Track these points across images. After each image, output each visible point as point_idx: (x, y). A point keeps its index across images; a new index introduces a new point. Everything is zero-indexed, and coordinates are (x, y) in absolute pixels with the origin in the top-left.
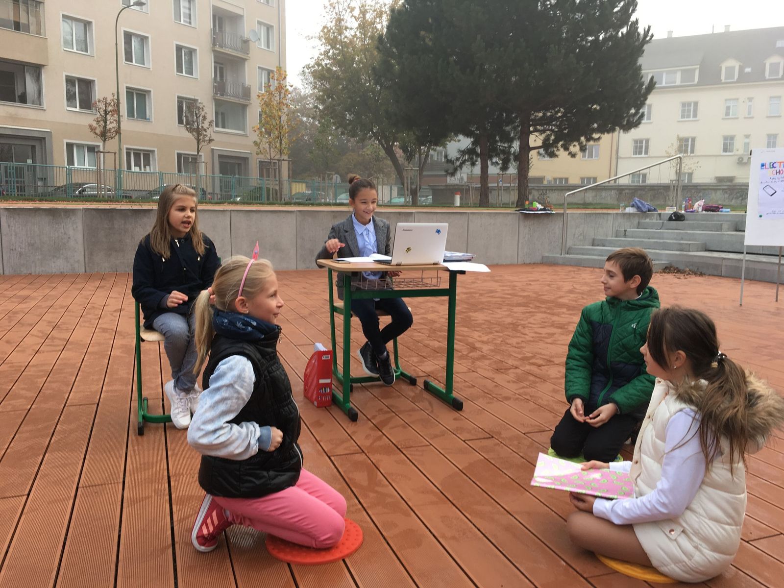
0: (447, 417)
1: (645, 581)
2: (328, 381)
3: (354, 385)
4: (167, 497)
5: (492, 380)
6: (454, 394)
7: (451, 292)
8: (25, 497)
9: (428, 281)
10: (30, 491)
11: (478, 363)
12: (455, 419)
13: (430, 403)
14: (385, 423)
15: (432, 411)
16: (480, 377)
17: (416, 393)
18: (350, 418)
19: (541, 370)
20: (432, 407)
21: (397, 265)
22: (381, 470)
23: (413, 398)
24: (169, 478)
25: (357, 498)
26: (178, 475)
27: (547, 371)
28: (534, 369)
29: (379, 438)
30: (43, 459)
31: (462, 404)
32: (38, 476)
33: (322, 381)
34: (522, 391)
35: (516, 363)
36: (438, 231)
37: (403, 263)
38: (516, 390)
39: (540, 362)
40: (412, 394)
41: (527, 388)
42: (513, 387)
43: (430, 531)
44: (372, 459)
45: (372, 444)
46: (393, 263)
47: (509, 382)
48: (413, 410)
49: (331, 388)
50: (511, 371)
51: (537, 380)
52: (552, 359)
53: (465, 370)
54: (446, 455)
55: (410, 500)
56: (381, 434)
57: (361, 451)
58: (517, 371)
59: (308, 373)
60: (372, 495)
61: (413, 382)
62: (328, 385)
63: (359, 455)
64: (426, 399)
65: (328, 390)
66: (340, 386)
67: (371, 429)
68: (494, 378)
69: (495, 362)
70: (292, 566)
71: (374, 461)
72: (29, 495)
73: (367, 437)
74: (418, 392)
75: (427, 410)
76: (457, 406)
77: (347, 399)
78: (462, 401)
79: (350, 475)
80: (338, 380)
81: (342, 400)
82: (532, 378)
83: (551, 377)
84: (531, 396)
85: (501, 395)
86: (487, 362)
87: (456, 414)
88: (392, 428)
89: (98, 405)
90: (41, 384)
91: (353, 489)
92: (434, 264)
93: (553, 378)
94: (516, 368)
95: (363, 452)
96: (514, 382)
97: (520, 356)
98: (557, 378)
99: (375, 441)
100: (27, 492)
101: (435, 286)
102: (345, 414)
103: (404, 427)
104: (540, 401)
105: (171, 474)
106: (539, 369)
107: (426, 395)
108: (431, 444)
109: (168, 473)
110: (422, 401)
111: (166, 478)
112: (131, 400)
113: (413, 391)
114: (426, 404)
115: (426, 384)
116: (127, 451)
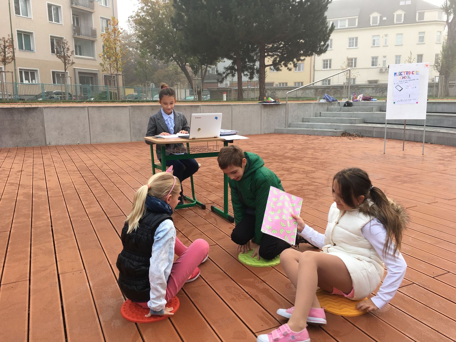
6: (229, 213)
9: (212, 148)
13: (215, 219)
14: (189, 232)
15: (217, 224)
17: (207, 214)
20: (216, 222)
21: (193, 139)
23: (205, 216)
24: (58, 275)
29: (186, 242)
36: (216, 118)
37: (196, 137)
40: (204, 214)
43: (219, 296)
46: (190, 138)
48: (206, 224)
54: (226, 250)
55: (207, 278)
56: (187, 239)
61: (203, 207)
64: (213, 217)
67: (181, 237)
74: (208, 213)
75: (214, 223)
76: (231, 220)
87: (230, 225)
88: (193, 236)
89: (10, 231)
92: (215, 137)
101: (216, 150)
103: (201, 235)
107: (213, 215)
108: (217, 244)
109: (58, 272)
110: (211, 219)
111: (57, 275)
112: (31, 227)
113: (205, 212)
114: (213, 220)
115: (212, 208)
116: (30, 259)
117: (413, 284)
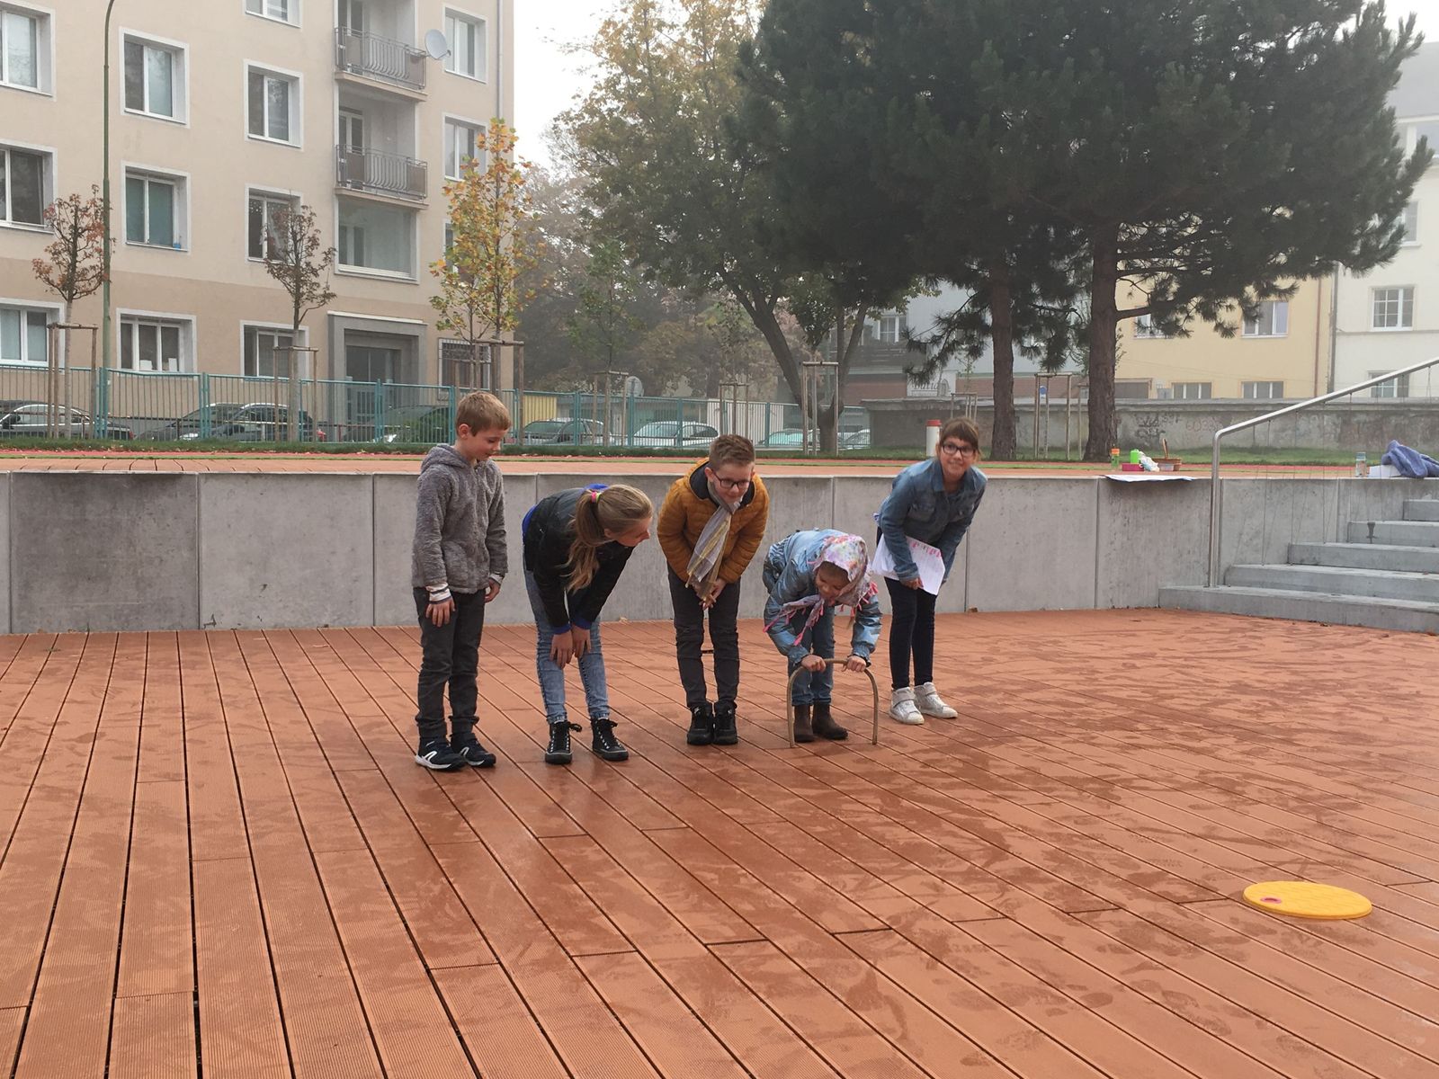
5: (1056, 942)
11: (1015, 893)
12: (967, 1061)
13: (897, 1011)
15: (904, 1037)
16: (1024, 934)
17: (857, 982)
19: (1184, 915)
20: (903, 1024)
23: (852, 993)
27: (1202, 918)
28: (1165, 910)
34: (1138, 976)
35: (1118, 895)
38: (1123, 973)
39: (1180, 891)
40: (847, 984)
41: (1151, 968)
42: (1114, 964)
47: (1101, 949)
48: (850, 1032)
50: (1105, 916)
51: (1178, 944)
52: (1211, 883)
53: (983, 911)
58: (1122, 916)
64: (886, 997)
68: (1061, 939)
69: (1060, 889)
74: (862, 976)
75: (891, 1031)
82: (1161, 938)
83: (1215, 935)
84: (1164, 993)
85: (1082, 988)
86: (1039, 890)
89: (28, 1010)
93: (1218, 941)
94: (1119, 907)
96: (1115, 950)
97: (1124, 874)
98: (1228, 940)
104: (1190, 1008)
106: (1179, 912)
110: (877, 1008)
112: (114, 996)
114: (887, 1014)
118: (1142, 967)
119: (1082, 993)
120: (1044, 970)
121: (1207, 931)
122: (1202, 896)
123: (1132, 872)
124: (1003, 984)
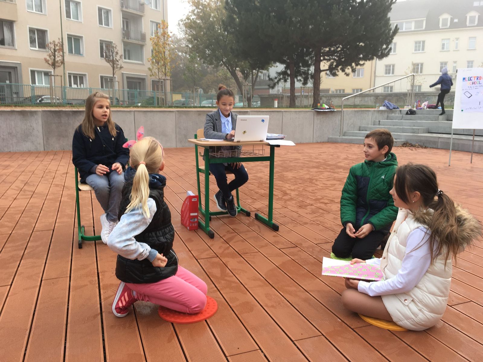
0: (269, 235)
1: (388, 330)
2: (196, 214)
3: (212, 216)
4: (97, 285)
6: (274, 221)
7: (271, 159)
8: (9, 286)
9: (257, 152)
10: (12, 282)
11: (288, 203)
12: (274, 236)
13: (259, 227)
14: (231, 239)
15: (260, 232)
16: (289, 211)
17: (250, 221)
18: (209, 236)
19: (327, 206)
20: (260, 229)
21: (237, 142)
22: (229, 267)
23: (249, 224)
24: (98, 273)
25: (214, 284)
26: (104, 272)
27: (331, 207)
28: (323, 206)
29: (228, 248)
30: (20, 264)
31: (278, 227)
32: (17, 274)
33: (192, 214)
34: (315, 219)
35: (311, 202)
36: (263, 121)
37: (241, 140)
38: (312, 218)
39: (326, 201)
40: (248, 222)
41: (318, 217)
42: (310, 217)
43: (258, 303)
44: (223, 261)
45: (223, 252)
47: (307, 214)
48: (248, 231)
49: (198, 219)
50: (309, 207)
51: (325, 212)
52: (334, 200)
53: (280, 207)
54: (268, 258)
55: (246, 284)
56: (229, 245)
57: (216, 256)
58: (313, 207)
59: (183, 210)
60: (223, 282)
61: (248, 214)
62: (196, 217)
63: (215, 258)
64: (257, 225)
65: (196, 220)
66: (203, 217)
67: (223, 243)
68: (298, 212)
69: (299, 202)
70: (174, 324)
71: (224, 262)
72: (11, 285)
73: (220, 248)
74: (251, 220)
75: (257, 231)
76: (275, 228)
77: (207, 225)
78: (278, 225)
79: (210, 271)
80: (202, 214)
81: (204, 225)
82: (321, 211)
84: (320, 222)
85: (302, 221)
86: (294, 202)
87: (274, 233)
88: (235, 242)
89: (53, 230)
90: (18, 218)
91: (211, 278)
92: (261, 141)
93: (333, 211)
94: (312, 205)
95: (218, 256)
96: (310, 213)
97: (314, 198)
98: (336, 211)
99: (225, 250)
100: (10, 283)
101: (261, 155)
102: (207, 234)
103: (243, 241)
104: (326, 224)
105: (99, 271)
107: (256, 222)
108: (259, 251)
109: (98, 271)
110: (254, 226)
111: (96, 274)
112: (74, 227)
113: (248, 220)
114: (256, 227)
115: (256, 215)
116: (72, 258)
117: (470, 302)
118: (316, 217)
119: (302, 222)
120: (293, 218)
121: (332, 209)
122: (331, 202)
123: (315, 198)
124: (284, 221)
